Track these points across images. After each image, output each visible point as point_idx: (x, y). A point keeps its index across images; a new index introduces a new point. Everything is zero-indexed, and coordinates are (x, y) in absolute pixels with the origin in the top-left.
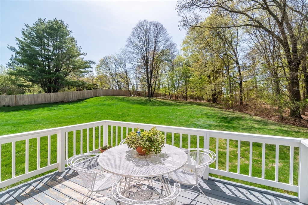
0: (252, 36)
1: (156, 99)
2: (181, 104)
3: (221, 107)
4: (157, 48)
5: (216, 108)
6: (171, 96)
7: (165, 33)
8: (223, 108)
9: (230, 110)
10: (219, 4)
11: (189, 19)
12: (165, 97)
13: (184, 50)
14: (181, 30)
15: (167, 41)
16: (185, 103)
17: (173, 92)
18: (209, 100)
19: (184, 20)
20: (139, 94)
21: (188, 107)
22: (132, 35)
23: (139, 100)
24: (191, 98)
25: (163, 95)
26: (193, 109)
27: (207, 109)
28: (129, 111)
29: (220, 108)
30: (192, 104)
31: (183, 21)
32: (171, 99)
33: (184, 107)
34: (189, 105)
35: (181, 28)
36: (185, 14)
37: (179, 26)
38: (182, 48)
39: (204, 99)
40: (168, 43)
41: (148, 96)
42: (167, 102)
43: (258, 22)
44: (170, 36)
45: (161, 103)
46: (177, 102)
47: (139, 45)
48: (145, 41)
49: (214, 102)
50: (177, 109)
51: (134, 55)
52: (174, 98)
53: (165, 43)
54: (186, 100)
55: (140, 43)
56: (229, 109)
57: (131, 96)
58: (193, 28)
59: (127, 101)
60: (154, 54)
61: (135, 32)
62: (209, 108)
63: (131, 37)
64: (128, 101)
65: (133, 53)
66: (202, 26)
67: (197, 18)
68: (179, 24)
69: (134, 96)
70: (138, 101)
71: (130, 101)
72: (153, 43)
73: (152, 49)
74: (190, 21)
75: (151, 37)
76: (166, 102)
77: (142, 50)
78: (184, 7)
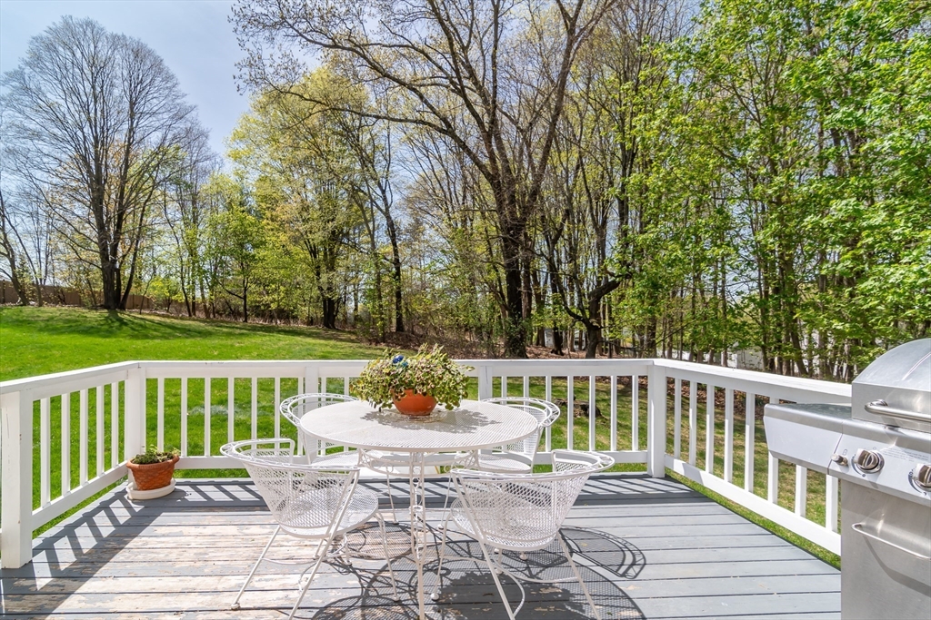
0: (417, 152)
1: (140, 316)
2: (238, 331)
3: (353, 337)
4: (138, 136)
5: (341, 340)
6: (192, 308)
7: (170, 89)
8: (360, 341)
9: (379, 347)
10: (356, 45)
11: (268, 65)
12: (168, 311)
13: (236, 157)
14: (241, 92)
15: (179, 117)
16: (249, 330)
17: (198, 294)
18: (311, 322)
19: (254, 62)
20: (60, 297)
21: (264, 339)
22: (28, 64)
23: (73, 318)
24: (257, 316)
25: (158, 305)
26: (281, 344)
27: (320, 344)
28: (45, 357)
29: (352, 341)
30: (270, 332)
31: (251, 65)
32: (190, 315)
33: (253, 341)
34: (265, 336)
35: (242, 85)
36: (258, 46)
37: (234, 78)
38: (230, 149)
39: (295, 318)
40: (181, 125)
41: (103, 307)
42: (186, 325)
43: (444, 120)
44: (188, 105)
45: (169, 331)
46: (221, 326)
47: (64, 109)
48: (91, 98)
49: (328, 326)
50: (232, 346)
51: (40, 144)
52: (201, 315)
53: (169, 123)
54: (246, 321)
55: (71, 105)
56: (377, 343)
57: (25, 303)
58: (278, 95)
59: (17, 320)
60: (128, 152)
61: (44, 54)
62: (322, 342)
63: (27, 70)
64: (20, 323)
65: (36, 135)
66: (306, 96)
67: (292, 67)
68: (237, 73)
69: (41, 305)
70: (69, 321)
71: (29, 322)
72: (125, 115)
73: (120, 138)
74: (269, 70)
75: (116, 92)
76: (182, 325)
77: (79, 133)
78: (255, 21)
